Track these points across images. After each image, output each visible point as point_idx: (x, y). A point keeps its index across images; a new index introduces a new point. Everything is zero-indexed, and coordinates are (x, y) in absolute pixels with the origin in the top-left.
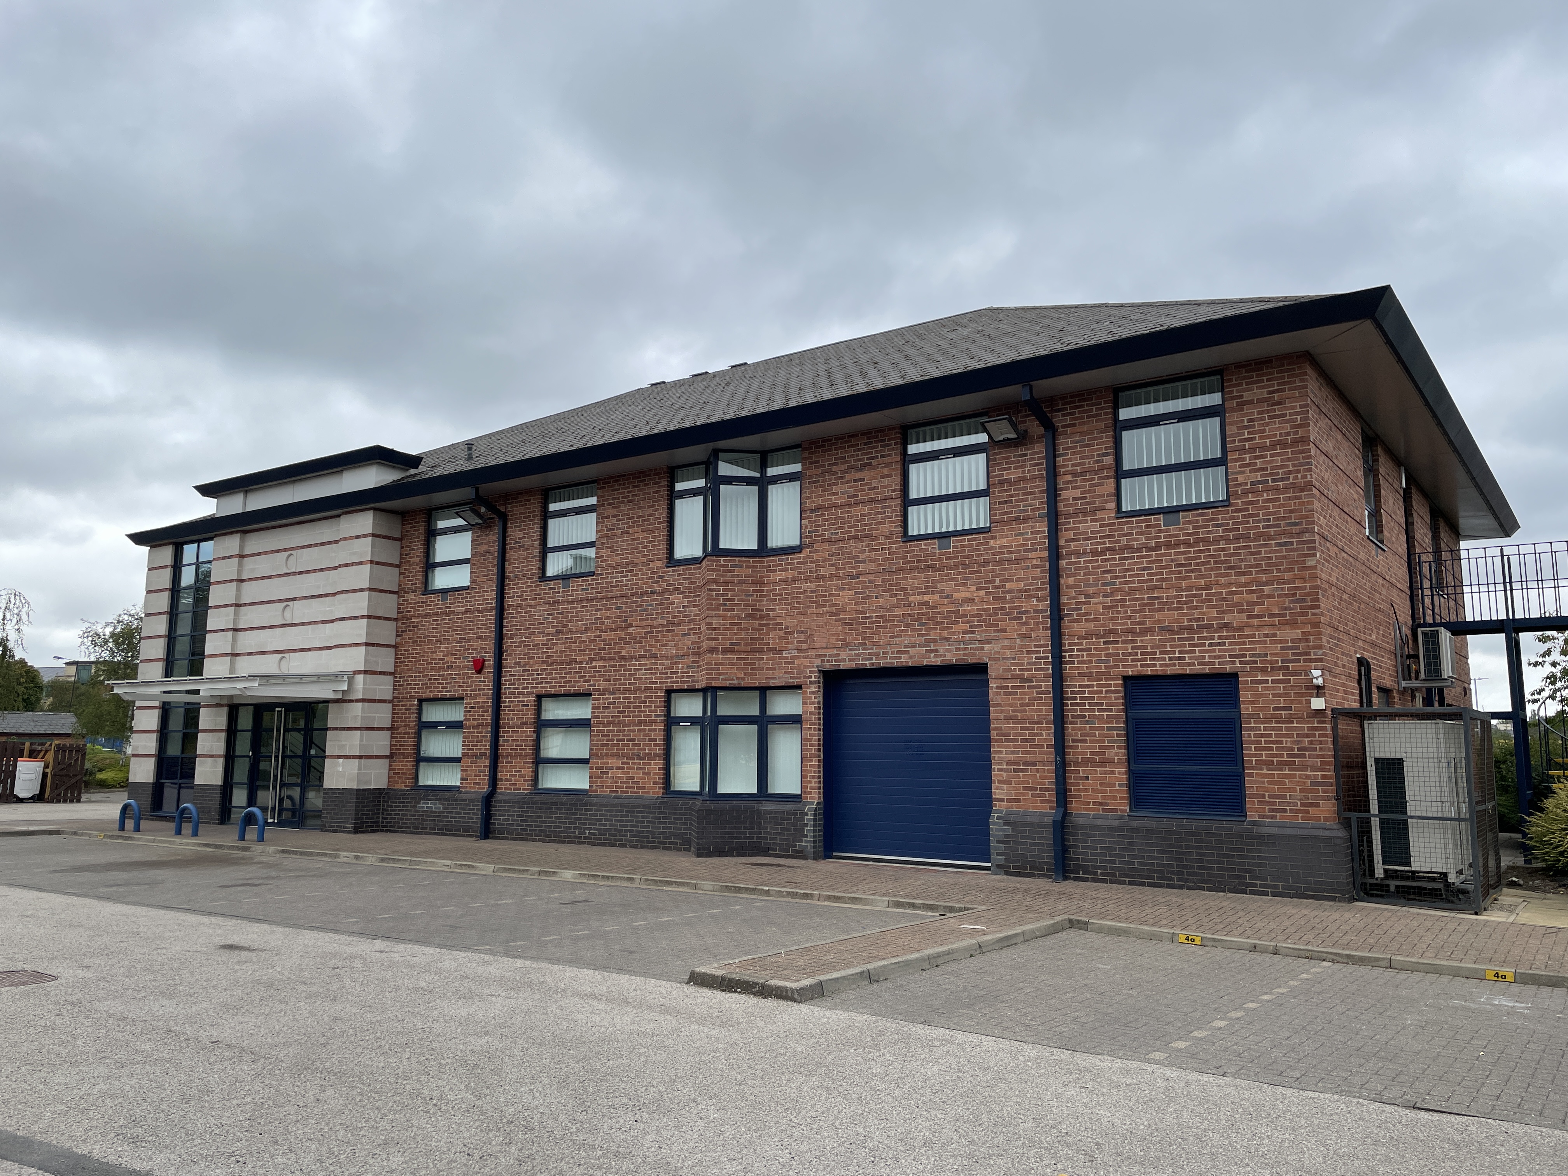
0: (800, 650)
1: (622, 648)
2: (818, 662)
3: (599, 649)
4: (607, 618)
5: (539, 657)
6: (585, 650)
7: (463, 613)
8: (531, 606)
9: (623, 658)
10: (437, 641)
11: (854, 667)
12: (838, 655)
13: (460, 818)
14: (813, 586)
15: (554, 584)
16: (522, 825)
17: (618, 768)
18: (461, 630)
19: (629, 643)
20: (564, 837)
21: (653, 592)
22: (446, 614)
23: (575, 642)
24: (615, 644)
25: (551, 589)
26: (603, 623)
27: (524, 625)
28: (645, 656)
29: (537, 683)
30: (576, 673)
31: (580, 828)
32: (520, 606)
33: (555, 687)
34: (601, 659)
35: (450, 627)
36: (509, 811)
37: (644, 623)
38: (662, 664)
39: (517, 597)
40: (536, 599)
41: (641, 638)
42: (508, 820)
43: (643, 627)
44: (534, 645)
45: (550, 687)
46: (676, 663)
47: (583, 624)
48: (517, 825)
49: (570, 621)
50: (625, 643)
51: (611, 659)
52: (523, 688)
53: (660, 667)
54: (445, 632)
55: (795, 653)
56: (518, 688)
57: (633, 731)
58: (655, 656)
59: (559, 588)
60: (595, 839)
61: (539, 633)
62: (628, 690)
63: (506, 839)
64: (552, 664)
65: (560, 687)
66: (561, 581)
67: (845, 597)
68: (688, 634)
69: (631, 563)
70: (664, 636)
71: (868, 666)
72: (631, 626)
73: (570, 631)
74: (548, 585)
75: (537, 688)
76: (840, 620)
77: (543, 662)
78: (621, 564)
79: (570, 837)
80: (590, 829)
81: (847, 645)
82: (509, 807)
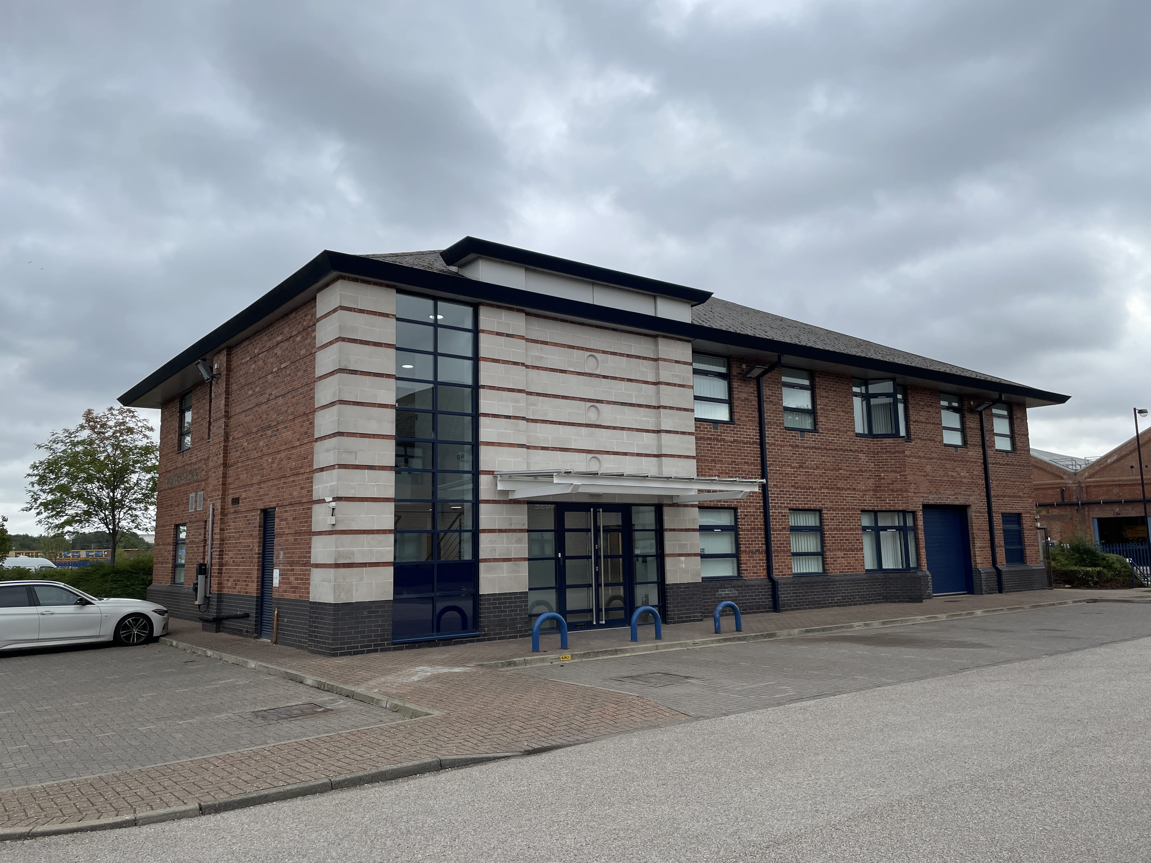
0: (915, 493)
1: (838, 482)
2: (922, 500)
3: (826, 481)
4: (829, 462)
5: (789, 483)
6: (817, 481)
7: (731, 442)
8: (781, 446)
9: (838, 489)
10: (712, 461)
11: (934, 503)
12: (928, 497)
13: (752, 599)
14: (917, 460)
15: (795, 433)
16: (796, 599)
17: (842, 557)
18: (732, 455)
19: (841, 480)
20: (824, 604)
21: (851, 450)
22: (718, 440)
23: (811, 475)
24: (834, 479)
25: (793, 436)
26: (826, 465)
27: (778, 458)
28: (849, 489)
29: (790, 501)
30: (814, 496)
31: (831, 597)
32: (774, 444)
33: (801, 504)
34: (827, 488)
35: (722, 451)
36: (787, 590)
37: (848, 468)
38: (859, 494)
39: (772, 437)
40: (784, 441)
41: (847, 477)
42: (787, 597)
43: (847, 471)
44: (786, 474)
45: (799, 504)
46: (865, 495)
47: (815, 464)
48: (794, 600)
49: (807, 461)
50: (839, 479)
51: (832, 488)
52: (781, 503)
53: (858, 496)
54: (718, 454)
55: (913, 494)
56: (777, 503)
57: (847, 534)
58: (854, 489)
59: (798, 437)
60: (840, 602)
61: (788, 465)
62: (842, 509)
63: (787, 610)
64: (797, 488)
65: (805, 504)
66: (799, 432)
67: (928, 468)
68: (869, 478)
69: (838, 430)
70: (858, 478)
71: (938, 504)
72: (841, 469)
73: (807, 467)
74: (791, 433)
75: (790, 504)
76: (928, 479)
77: (792, 486)
78: (832, 429)
79: (826, 603)
80: (837, 597)
81: (931, 492)
82: (787, 587)
